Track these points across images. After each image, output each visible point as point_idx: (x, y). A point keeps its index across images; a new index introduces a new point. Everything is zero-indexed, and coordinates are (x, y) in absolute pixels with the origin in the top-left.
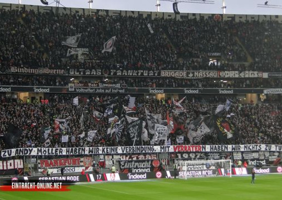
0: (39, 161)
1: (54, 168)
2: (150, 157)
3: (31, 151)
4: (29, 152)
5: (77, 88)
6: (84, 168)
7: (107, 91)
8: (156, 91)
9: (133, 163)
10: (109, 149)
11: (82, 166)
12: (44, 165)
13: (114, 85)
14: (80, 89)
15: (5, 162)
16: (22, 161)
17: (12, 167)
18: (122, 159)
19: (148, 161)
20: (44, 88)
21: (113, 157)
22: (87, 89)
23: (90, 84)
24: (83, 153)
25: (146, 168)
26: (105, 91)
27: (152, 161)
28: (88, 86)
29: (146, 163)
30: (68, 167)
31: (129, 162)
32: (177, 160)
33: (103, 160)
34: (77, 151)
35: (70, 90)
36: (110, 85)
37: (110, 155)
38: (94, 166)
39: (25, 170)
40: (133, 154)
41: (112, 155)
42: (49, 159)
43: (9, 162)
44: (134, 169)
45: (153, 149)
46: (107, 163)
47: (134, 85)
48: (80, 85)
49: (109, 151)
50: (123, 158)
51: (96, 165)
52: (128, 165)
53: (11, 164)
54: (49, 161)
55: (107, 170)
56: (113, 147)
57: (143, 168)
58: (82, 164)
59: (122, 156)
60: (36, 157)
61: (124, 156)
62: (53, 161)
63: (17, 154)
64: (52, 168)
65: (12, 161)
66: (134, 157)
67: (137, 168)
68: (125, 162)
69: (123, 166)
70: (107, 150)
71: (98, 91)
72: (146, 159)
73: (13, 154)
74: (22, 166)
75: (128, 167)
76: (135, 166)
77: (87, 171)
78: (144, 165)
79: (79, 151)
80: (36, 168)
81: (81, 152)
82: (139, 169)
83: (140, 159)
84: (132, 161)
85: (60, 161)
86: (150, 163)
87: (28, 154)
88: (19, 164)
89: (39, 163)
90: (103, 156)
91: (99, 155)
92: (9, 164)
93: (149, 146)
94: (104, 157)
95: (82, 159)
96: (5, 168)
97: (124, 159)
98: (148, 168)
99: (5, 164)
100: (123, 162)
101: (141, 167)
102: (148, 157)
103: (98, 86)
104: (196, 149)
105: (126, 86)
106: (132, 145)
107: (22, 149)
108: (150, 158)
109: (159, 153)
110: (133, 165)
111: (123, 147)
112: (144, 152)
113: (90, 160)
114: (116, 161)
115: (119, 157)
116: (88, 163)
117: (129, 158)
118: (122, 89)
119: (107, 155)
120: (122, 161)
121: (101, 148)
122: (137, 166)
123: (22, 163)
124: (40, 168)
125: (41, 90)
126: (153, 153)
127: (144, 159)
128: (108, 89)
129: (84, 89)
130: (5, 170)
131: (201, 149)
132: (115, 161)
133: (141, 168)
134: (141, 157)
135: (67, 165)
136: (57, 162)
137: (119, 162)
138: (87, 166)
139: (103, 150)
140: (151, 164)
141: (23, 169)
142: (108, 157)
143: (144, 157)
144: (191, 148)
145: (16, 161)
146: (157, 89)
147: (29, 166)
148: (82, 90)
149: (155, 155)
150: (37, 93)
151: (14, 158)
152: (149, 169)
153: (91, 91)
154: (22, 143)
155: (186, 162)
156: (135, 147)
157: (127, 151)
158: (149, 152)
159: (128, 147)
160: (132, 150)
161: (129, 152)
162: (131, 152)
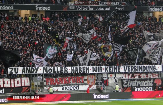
0: (44, 79)
1: (59, 86)
2: (152, 75)
3: (37, 70)
4: (35, 71)
5: (78, 6)
6: (88, 86)
7: (106, 9)
8: (155, 9)
9: (135, 82)
10: (112, 68)
11: (86, 84)
12: (49, 83)
13: (113, 3)
14: (80, 7)
15: (12, 80)
16: (28, 78)
17: (19, 85)
18: (124, 78)
19: (150, 80)
20: (45, 6)
21: (115, 76)
22: (87, 7)
23: (90, 2)
24: (87, 72)
25: (148, 87)
26: (104, 9)
27: (154, 79)
28: (88, 4)
29: (148, 82)
30: (73, 85)
31: (131, 80)
33: (106, 79)
34: (82, 70)
35: (70, 8)
36: (110, 3)
37: (113, 73)
38: (97, 84)
39: (31, 88)
40: (135, 73)
41: (115, 74)
42: (55, 77)
43: (16, 80)
44: (137, 87)
45: (155, 68)
46: (110, 81)
47: (133, 3)
48: (81, 3)
49: (112, 70)
50: (125, 76)
51: (99, 84)
52: (131, 84)
53: (18, 82)
54: (55, 79)
55: (110, 88)
56: (116, 66)
57: (146, 87)
58: (86, 82)
59: (124, 75)
60: (42, 76)
61: (127, 75)
62: (58, 78)
63: (24, 73)
64: (57, 86)
65: (19, 79)
66: (136, 76)
67: (139, 86)
68: (128, 80)
69: (126, 84)
70: (110, 69)
71: (97, 9)
72: (148, 77)
73: (20, 72)
74: (28, 84)
75: (130, 85)
76: (138, 85)
77: (91, 89)
78: (146, 84)
79: (84, 70)
80: (41, 86)
81: (85, 70)
82: (142, 88)
83: (142, 78)
84: (134, 80)
85: (65, 79)
86: (152, 81)
87: (34, 73)
88: (26, 82)
89: (45, 81)
90: (106, 74)
91: (102, 73)
92: (16, 82)
93: (151, 66)
94: (107, 76)
95: (86, 78)
96: (13, 86)
97: (127, 78)
98: (150, 86)
99: (12, 82)
100: (126, 81)
101: (143, 85)
102: (150, 76)
103: (98, 4)
105: (125, 4)
106: (134, 64)
107: (28, 67)
108: (152, 77)
109: (160, 72)
110: (135, 84)
111: (125, 66)
112: (146, 71)
113: (93, 79)
114: (119, 80)
115: (121, 75)
116: (91, 81)
117: (131, 77)
118: (121, 7)
119: (109, 73)
120: (124, 80)
121: (104, 67)
122: (139, 85)
123: (28, 81)
124: (45, 86)
125: (43, 8)
126: (155, 72)
127: (145, 77)
128: (108, 7)
129: (84, 7)
130: (13, 88)
132: (117, 80)
133: (143, 87)
134: (143, 76)
135: (71, 82)
136: (62, 80)
137: (122, 80)
138: (90, 84)
139: (106, 69)
140: (153, 83)
141: (30, 86)
142: (111, 76)
143: (145, 75)
145: (23, 79)
146: (155, 7)
147: (36, 84)
148: (82, 8)
149: (157, 74)
150: (39, 11)
151: (20, 76)
152: (151, 88)
153: (91, 9)
154: (27, 61)
156: (137, 66)
157: (129, 70)
158: (151, 71)
159: (131, 66)
160: (134, 69)
161: (131, 71)
162: (133, 71)
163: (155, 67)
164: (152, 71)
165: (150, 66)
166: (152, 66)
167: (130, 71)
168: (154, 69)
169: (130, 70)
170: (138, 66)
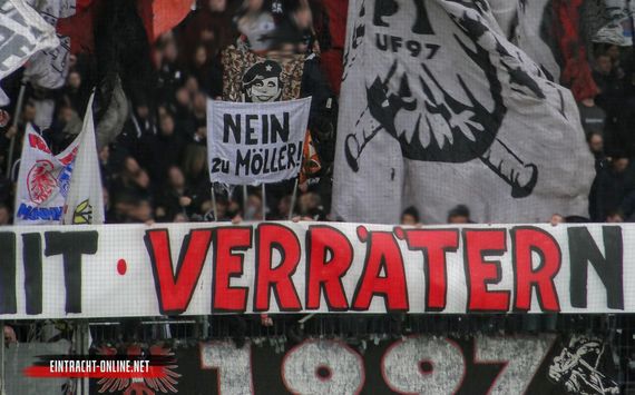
104: (480, 274)
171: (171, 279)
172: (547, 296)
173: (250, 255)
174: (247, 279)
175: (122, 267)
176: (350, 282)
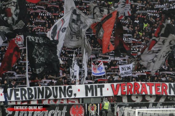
32: (120, 106)
45: (71, 92)
86: (65, 111)
104: (157, 89)
109: (83, 99)
112: (51, 97)
131: (168, 91)
144: (148, 88)
155: (137, 110)
156: (32, 88)
157: (17, 97)
158: (63, 97)
159: (20, 88)
160: (27, 95)
161: (22, 98)
162: (26, 98)
163: (70, 89)
164: (65, 96)
165: (60, 88)
166: (65, 87)
167: (19, 99)
168: (70, 94)
169: (19, 96)
170: (35, 89)
171: (115, 91)
172: (166, 93)
173: (126, 87)
174: (126, 90)
175: (108, 89)
176: (140, 90)
